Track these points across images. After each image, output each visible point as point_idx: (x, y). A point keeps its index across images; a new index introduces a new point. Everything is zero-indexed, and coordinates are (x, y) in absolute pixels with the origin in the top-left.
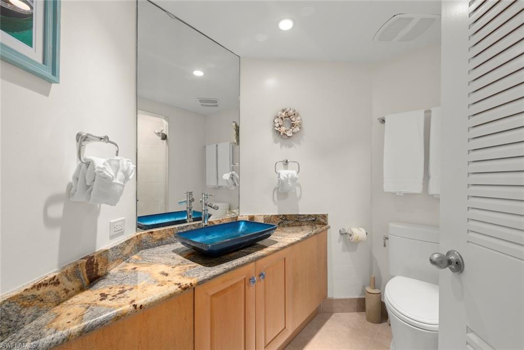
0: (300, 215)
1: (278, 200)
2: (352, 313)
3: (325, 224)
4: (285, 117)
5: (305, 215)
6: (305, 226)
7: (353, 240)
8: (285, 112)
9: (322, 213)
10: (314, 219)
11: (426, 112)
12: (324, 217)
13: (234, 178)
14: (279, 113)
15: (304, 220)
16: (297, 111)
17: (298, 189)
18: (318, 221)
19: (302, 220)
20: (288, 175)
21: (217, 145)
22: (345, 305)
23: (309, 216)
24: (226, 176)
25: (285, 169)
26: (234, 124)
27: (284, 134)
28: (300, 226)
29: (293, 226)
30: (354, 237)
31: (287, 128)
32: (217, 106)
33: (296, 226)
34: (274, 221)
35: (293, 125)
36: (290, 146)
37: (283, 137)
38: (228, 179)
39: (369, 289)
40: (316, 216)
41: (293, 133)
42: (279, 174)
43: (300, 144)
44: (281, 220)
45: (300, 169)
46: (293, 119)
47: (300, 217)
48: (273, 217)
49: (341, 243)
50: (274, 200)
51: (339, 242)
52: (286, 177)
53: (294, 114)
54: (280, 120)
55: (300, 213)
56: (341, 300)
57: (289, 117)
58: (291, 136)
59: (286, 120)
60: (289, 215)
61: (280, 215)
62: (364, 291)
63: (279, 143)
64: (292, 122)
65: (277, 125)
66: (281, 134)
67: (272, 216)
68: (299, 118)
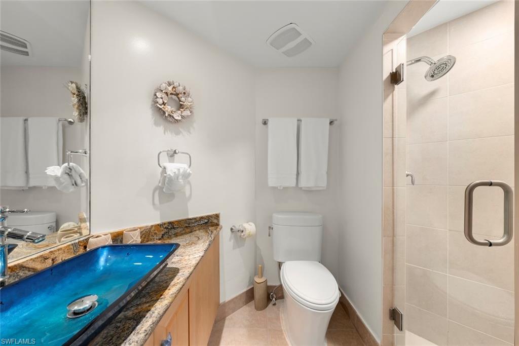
0: (191, 219)
1: (161, 202)
2: (241, 309)
3: (217, 225)
4: (171, 94)
5: (197, 218)
6: (197, 232)
7: (245, 236)
8: (172, 86)
9: (214, 213)
10: (206, 221)
11: (298, 120)
12: (217, 216)
13: (73, 173)
14: (164, 85)
15: (196, 224)
16: (188, 89)
17: (187, 188)
18: (210, 223)
19: (193, 225)
20: (179, 170)
21: (26, 120)
22: (235, 304)
23: (202, 218)
24: (55, 171)
25: (170, 162)
26: (74, 85)
27: (170, 115)
28: (191, 232)
29: (182, 234)
30: (246, 233)
31: (174, 109)
32: (27, 54)
33: (186, 233)
34: (155, 234)
35: (181, 106)
36: (178, 133)
37: (169, 119)
38: (59, 174)
39: (258, 280)
40: (209, 217)
41: (183, 117)
42: (165, 168)
43: (190, 133)
44: (166, 230)
45: (192, 163)
46: (183, 99)
47: (191, 221)
48: (153, 228)
49: (232, 241)
50: (154, 204)
51: (230, 240)
52: (177, 173)
53: (184, 93)
54: (164, 96)
55: (190, 217)
56: (232, 300)
57: (177, 95)
58: (180, 120)
59: (172, 98)
60: (176, 221)
61: (165, 224)
62: (252, 282)
63: (162, 127)
64: (181, 103)
65: (160, 101)
66: (167, 115)
67: (152, 226)
68: (190, 99)
